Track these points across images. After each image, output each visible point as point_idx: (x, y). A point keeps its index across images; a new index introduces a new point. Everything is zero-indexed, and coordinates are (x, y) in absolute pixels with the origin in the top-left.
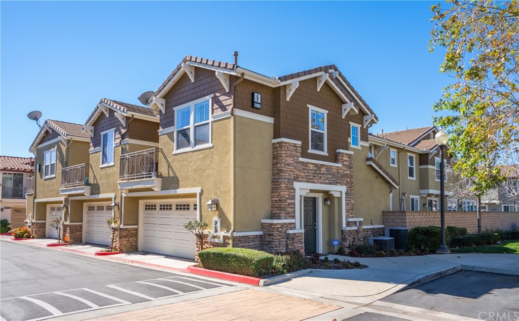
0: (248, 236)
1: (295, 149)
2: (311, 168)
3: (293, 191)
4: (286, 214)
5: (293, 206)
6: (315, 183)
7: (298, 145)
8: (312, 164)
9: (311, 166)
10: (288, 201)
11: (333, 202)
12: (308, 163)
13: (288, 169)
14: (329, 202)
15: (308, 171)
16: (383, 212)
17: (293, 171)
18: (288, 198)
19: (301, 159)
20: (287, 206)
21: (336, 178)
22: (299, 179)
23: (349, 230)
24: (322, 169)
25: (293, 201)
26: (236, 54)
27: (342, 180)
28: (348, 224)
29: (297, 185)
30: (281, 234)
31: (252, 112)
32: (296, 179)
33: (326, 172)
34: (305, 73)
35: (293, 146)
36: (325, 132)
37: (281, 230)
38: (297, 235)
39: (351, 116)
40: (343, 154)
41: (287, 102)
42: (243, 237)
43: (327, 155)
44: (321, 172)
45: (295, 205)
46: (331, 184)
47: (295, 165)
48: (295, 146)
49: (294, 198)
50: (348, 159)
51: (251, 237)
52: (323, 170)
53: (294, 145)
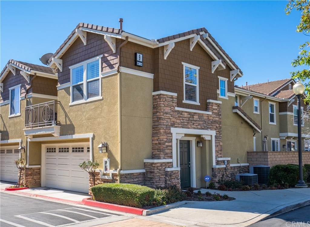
0: (133, 174)
1: (172, 100)
2: (185, 116)
3: (170, 135)
4: (165, 154)
5: (170, 148)
6: (189, 128)
7: (174, 97)
8: (186, 112)
9: (186, 114)
10: (167, 144)
11: (204, 145)
12: (182, 112)
13: (166, 117)
14: (201, 144)
15: (183, 118)
16: (248, 152)
17: (171, 119)
18: (166, 142)
19: (177, 109)
20: (165, 148)
21: (207, 124)
22: (176, 125)
23: (219, 168)
24: (194, 117)
25: (170, 144)
26: (121, 21)
27: (212, 125)
28: (218, 163)
29: (173, 130)
30: (160, 172)
31: (135, 69)
32: (173, 125)
33: (199, 119)
34: (180, 36)
35: (170, 98)
36: (197, 85)
37: (160, 168)
38: (174, 172)
39: (219, 71)
40: (212, 103)
41: (165, 60)
42: (128, 174)
43: (199, 104)
44: (194, 119)
45: (172, 147)
46: (202, 129)
47: (172, 113)
48: (172, 97)
49: (171, 141)
50: (217, 108)
51: (135, 174)
52: (196, 117)
53: (171, 97)
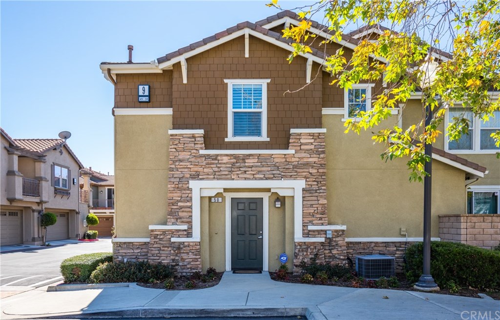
0: (132, 243)
1: (193, 140)
2: (224, 162)
3: (189, 192)
4: (177, 219)
5: (189, 210)
6: (233, 179)
7: (197, 135)
8: (227, 155)
9: (225, 158)
10: (180, 204)
12: (217, 155)
13: (179, 166)
15: (218, 165)
16: (439, 217)
17: (190, 168)
18: (180, 201)
19: (203, 152)
20: (178, 210)
21: (281, 170)
22: (200, 177)
23: (305, 243)
24: (247, 161)
25: (188, 204)
26: (130, 48)
27: (296, 172)
28: (307, 234)
29: (193, 184)
30: (162, 242)
31: (140, 108)
32: (196, 176)
33: (260, 164)
35: (189, 138)
36: (264, 110)
37: (162, 237)
38: (185, 244)
40: (300, 135)
41: (185, 84)
42: (125, 243)
43: (268, 139)
44: (246, 164)
45: (192, 208)
46: (267, 179)
47: (193, 160)
48: (193, 137)
49: (191, 200)
50: (312, 141)
51: (136, 244)
52: (250, 162)
53: (191, 136)
